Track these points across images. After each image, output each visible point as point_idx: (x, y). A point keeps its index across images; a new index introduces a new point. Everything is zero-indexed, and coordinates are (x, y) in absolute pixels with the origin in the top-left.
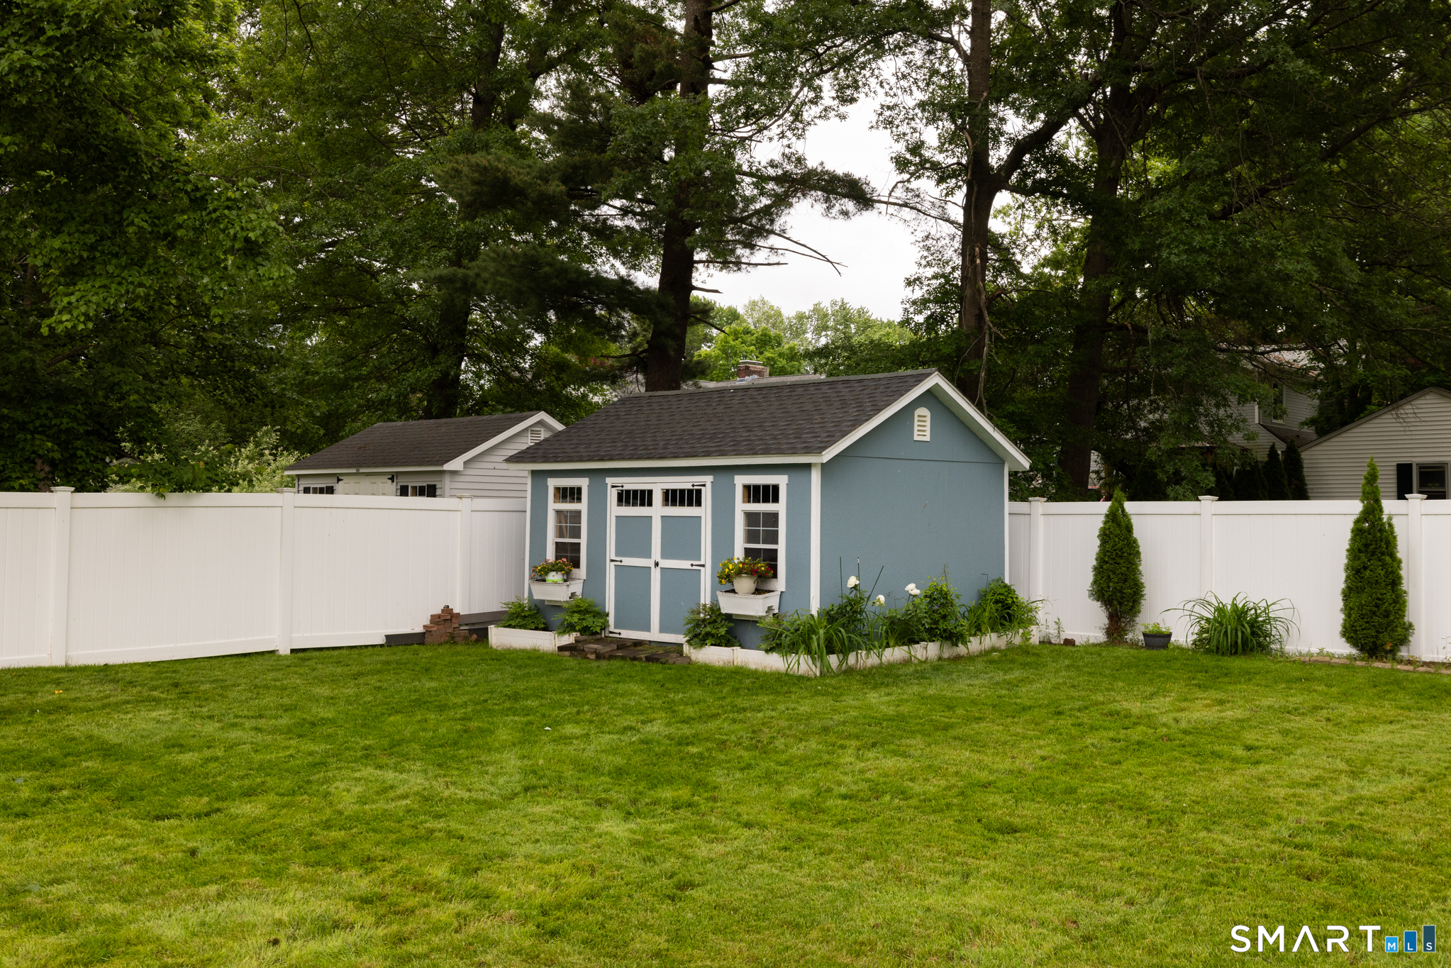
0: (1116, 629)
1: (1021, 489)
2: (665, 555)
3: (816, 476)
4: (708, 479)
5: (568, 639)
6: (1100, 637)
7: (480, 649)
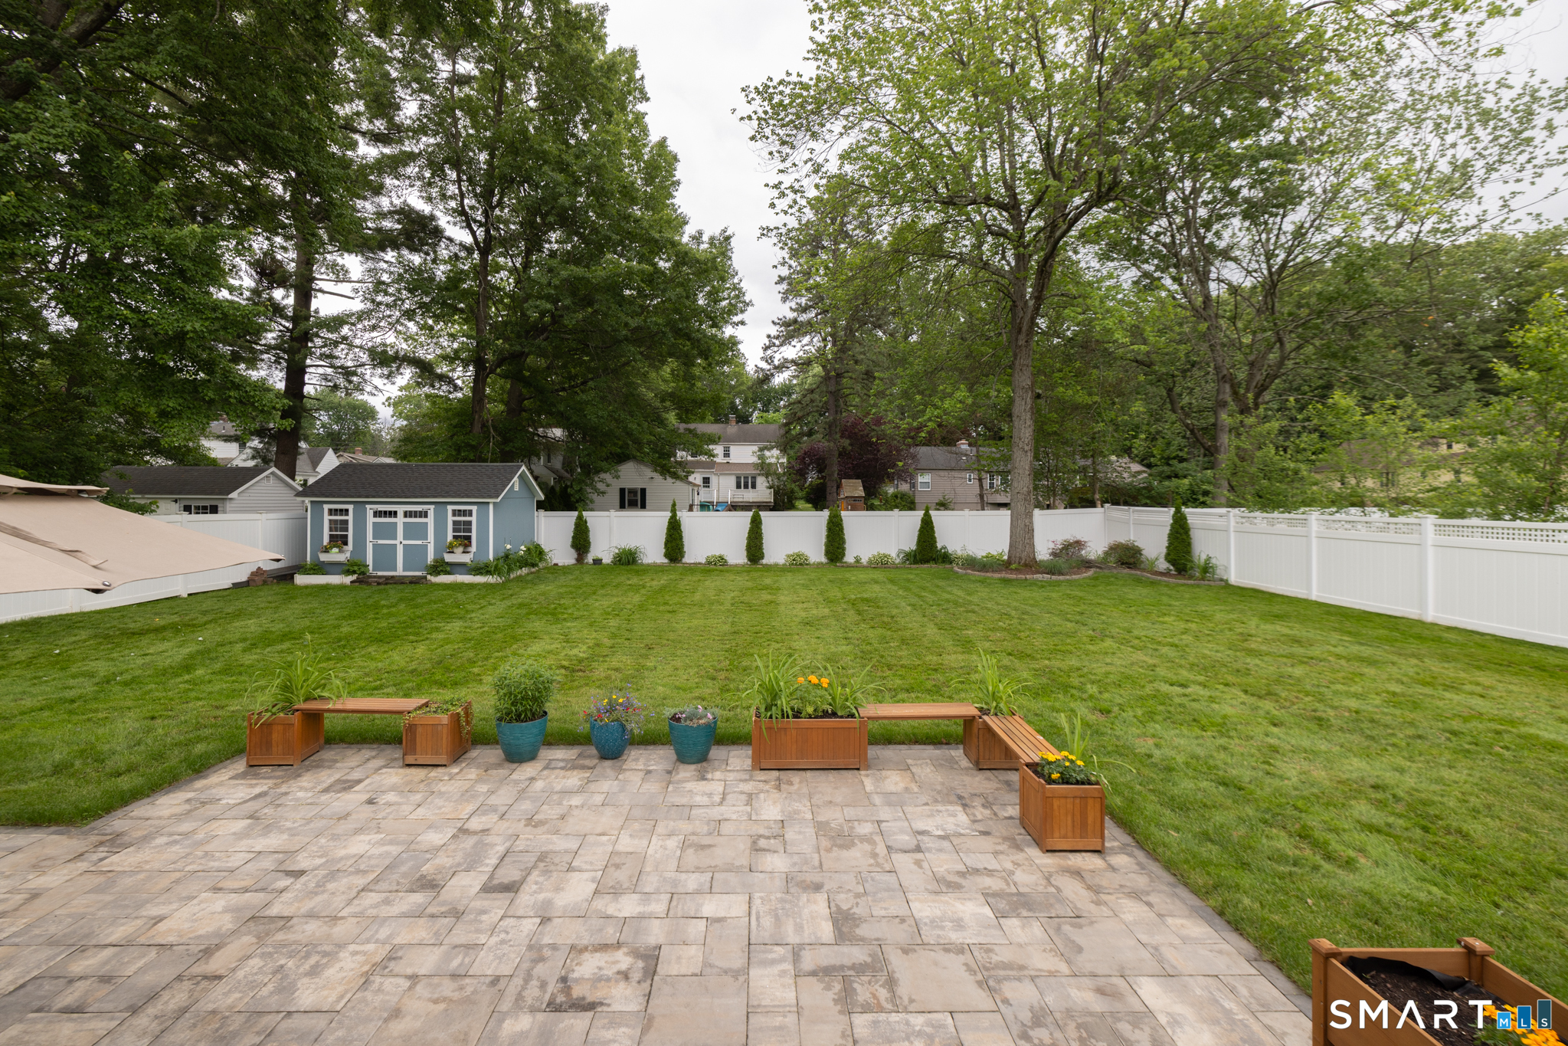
0: (580, 559)
1: (540, 505)
2: (405, 538)
3: (491, 507)
4: (432, 507)
5: (355, 577)
6: (573, 561)
7: (290, 586)
